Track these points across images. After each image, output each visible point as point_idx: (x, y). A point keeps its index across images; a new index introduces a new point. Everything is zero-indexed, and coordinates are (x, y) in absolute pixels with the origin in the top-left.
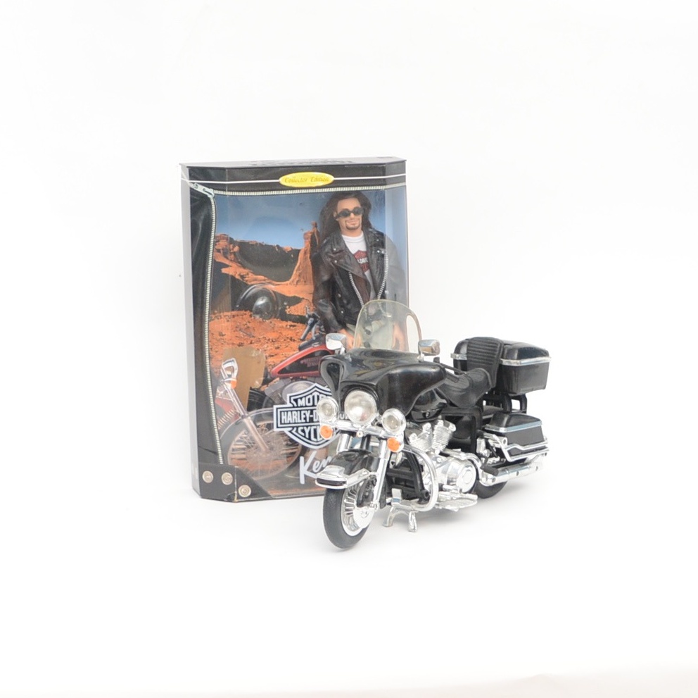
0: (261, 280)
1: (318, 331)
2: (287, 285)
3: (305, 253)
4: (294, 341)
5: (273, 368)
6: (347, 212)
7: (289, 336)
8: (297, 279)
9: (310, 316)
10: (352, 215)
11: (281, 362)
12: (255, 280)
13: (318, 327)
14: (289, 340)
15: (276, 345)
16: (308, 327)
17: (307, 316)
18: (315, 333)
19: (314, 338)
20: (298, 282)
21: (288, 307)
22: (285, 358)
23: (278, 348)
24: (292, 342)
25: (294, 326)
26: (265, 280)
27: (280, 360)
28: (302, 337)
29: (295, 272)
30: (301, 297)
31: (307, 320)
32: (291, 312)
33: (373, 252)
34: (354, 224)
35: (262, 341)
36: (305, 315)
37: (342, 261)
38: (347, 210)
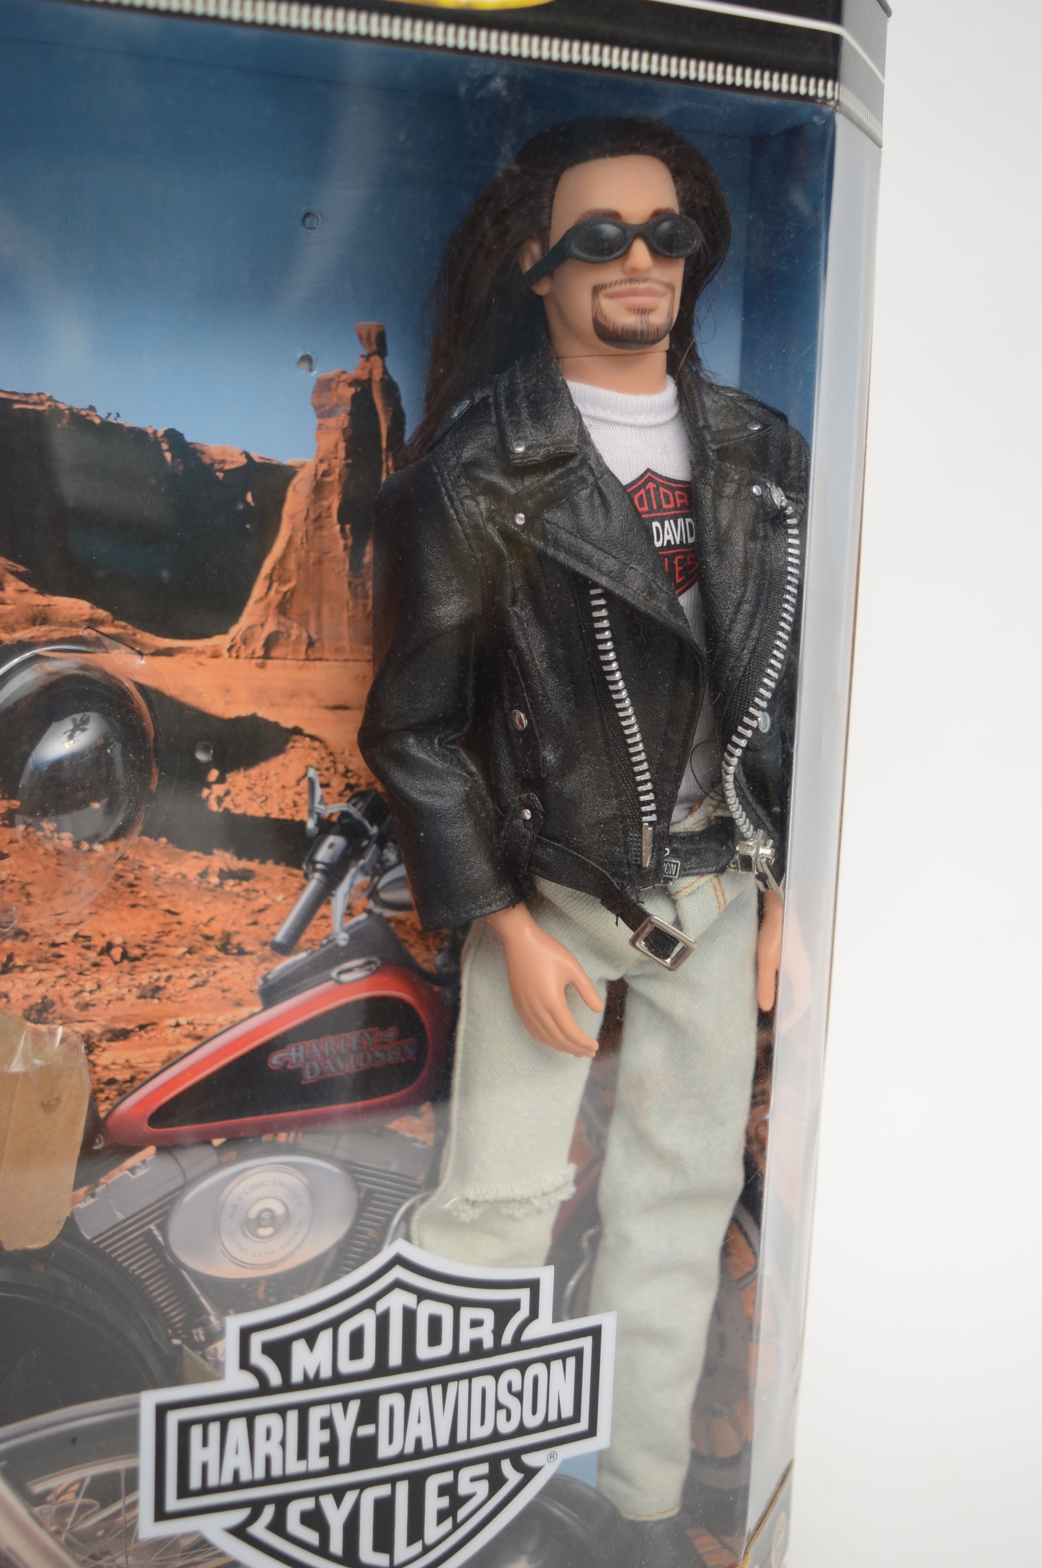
0: (72, 624)
1: (363, 902)
2: (216, 655)
3: (319, 489)
4: (241, 952)
5: (123, 1094)
6: (610, 230)
7: (216, 929)
8: (270, 627)
9: (326, 826)
10: (640, 253)
11: (170, 1062)
12: (40, 618)
13: (362, 880)
14: (212, 952)
15: (144, 979)
16: (314, 884)
17: (311, 824)
18: (349, 911)
19: (342, 939)
20: (270, 643)
21: (214, 774)
22: (189, 1045)
23: (155, 991)
24: (230, 961)
25: (244, 876)
26: (92, 623)
27: (163, 1052)
28: (279, 937)
29: (258, 589)
30: (288, 724)
31: (313, 843)
32: (227, 803)
33: (729, 490)
34: (643, 311)
35: (71, 955)
36: (302, 815)
37: (557, 517)
38: (613, 217)
